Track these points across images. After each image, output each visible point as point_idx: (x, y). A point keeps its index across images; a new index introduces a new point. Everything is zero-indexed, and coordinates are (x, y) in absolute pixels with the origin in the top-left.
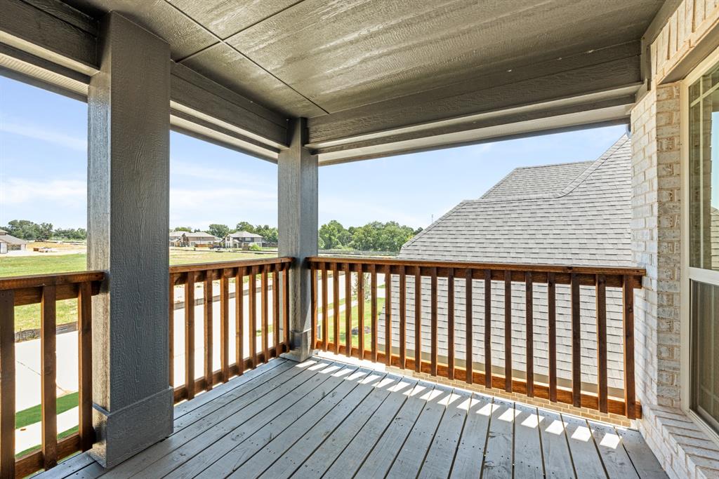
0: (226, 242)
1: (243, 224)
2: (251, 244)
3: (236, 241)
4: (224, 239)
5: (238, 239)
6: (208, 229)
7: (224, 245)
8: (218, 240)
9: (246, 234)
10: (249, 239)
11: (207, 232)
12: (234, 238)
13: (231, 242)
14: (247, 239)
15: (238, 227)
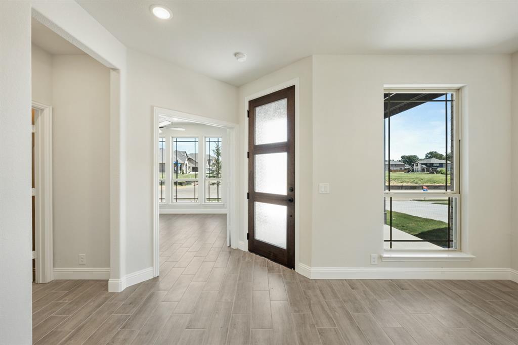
0: (415, 167)
1: (431, 153)
2: (439, 169)
3: (424, 166)
4: (413, 165)
5: (426, 164)
6: (400, 159)
7: (413, 170)
8: (407, 167)
9: (434, 161)
10: (438, 165)
11: (400, 161)
12: (422, 164)
13: (419, 168)
14: (434, 165)
15: (427, 156)
